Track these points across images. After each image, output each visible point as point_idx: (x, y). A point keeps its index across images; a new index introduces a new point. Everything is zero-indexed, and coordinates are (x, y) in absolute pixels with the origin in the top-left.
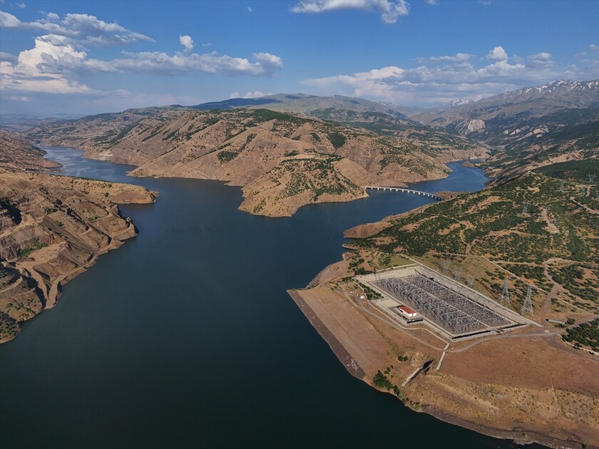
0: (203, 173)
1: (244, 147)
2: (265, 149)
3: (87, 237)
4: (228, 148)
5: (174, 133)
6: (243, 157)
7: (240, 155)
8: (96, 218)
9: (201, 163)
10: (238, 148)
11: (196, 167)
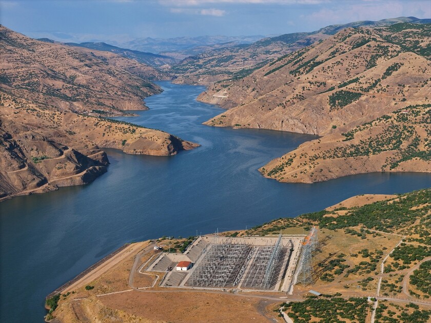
0: (300, 125)
1: (374, 85)
2: (406, 89)
3: (15, 176)
4: (353, 85)
5: (309, 62)
6: (367, 100)
7: (363, 98)
8: (43, 159)
9: (303, 108)
10: (365, 86)
11: (293, 115)
